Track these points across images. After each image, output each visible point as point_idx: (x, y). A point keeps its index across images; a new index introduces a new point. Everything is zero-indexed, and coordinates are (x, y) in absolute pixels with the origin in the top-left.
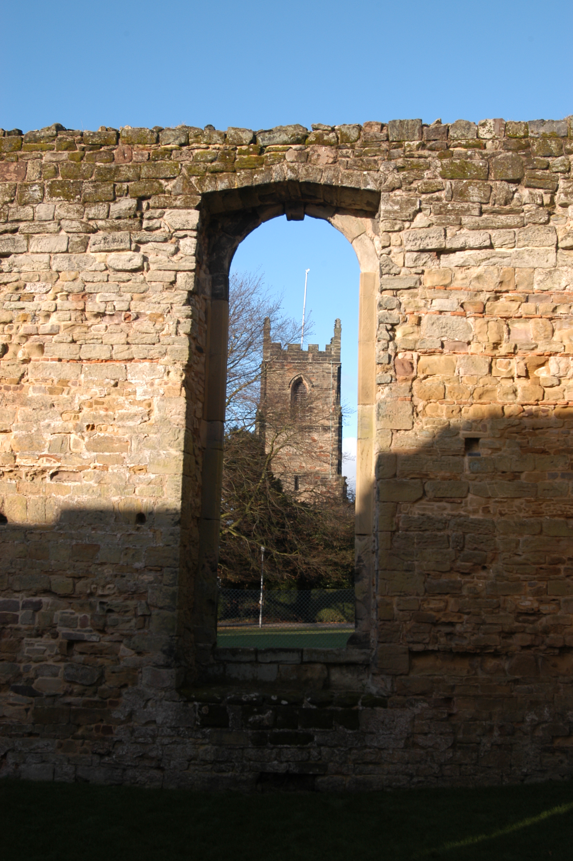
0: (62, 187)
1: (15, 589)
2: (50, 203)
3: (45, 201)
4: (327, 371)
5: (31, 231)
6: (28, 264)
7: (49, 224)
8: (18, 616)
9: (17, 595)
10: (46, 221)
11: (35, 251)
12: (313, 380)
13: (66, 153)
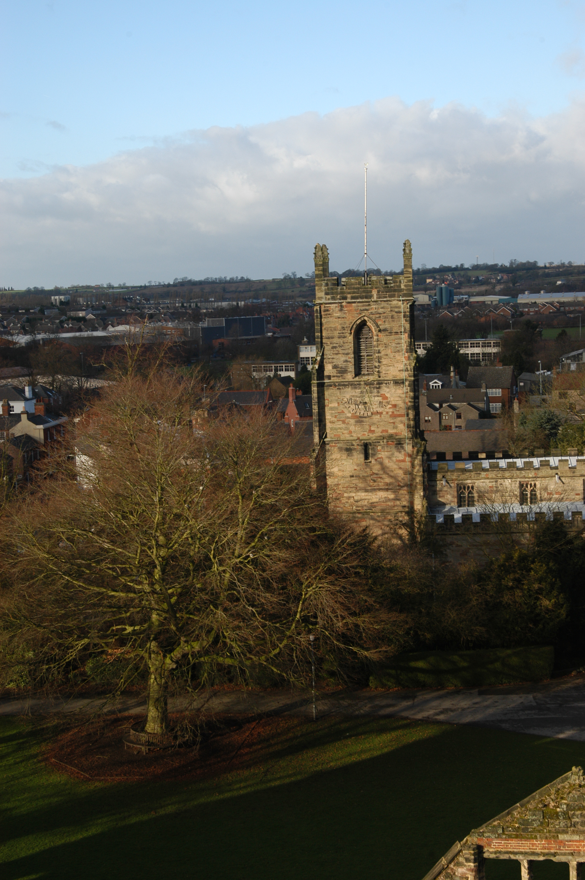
4: (396, 310)
12: (379, 323)
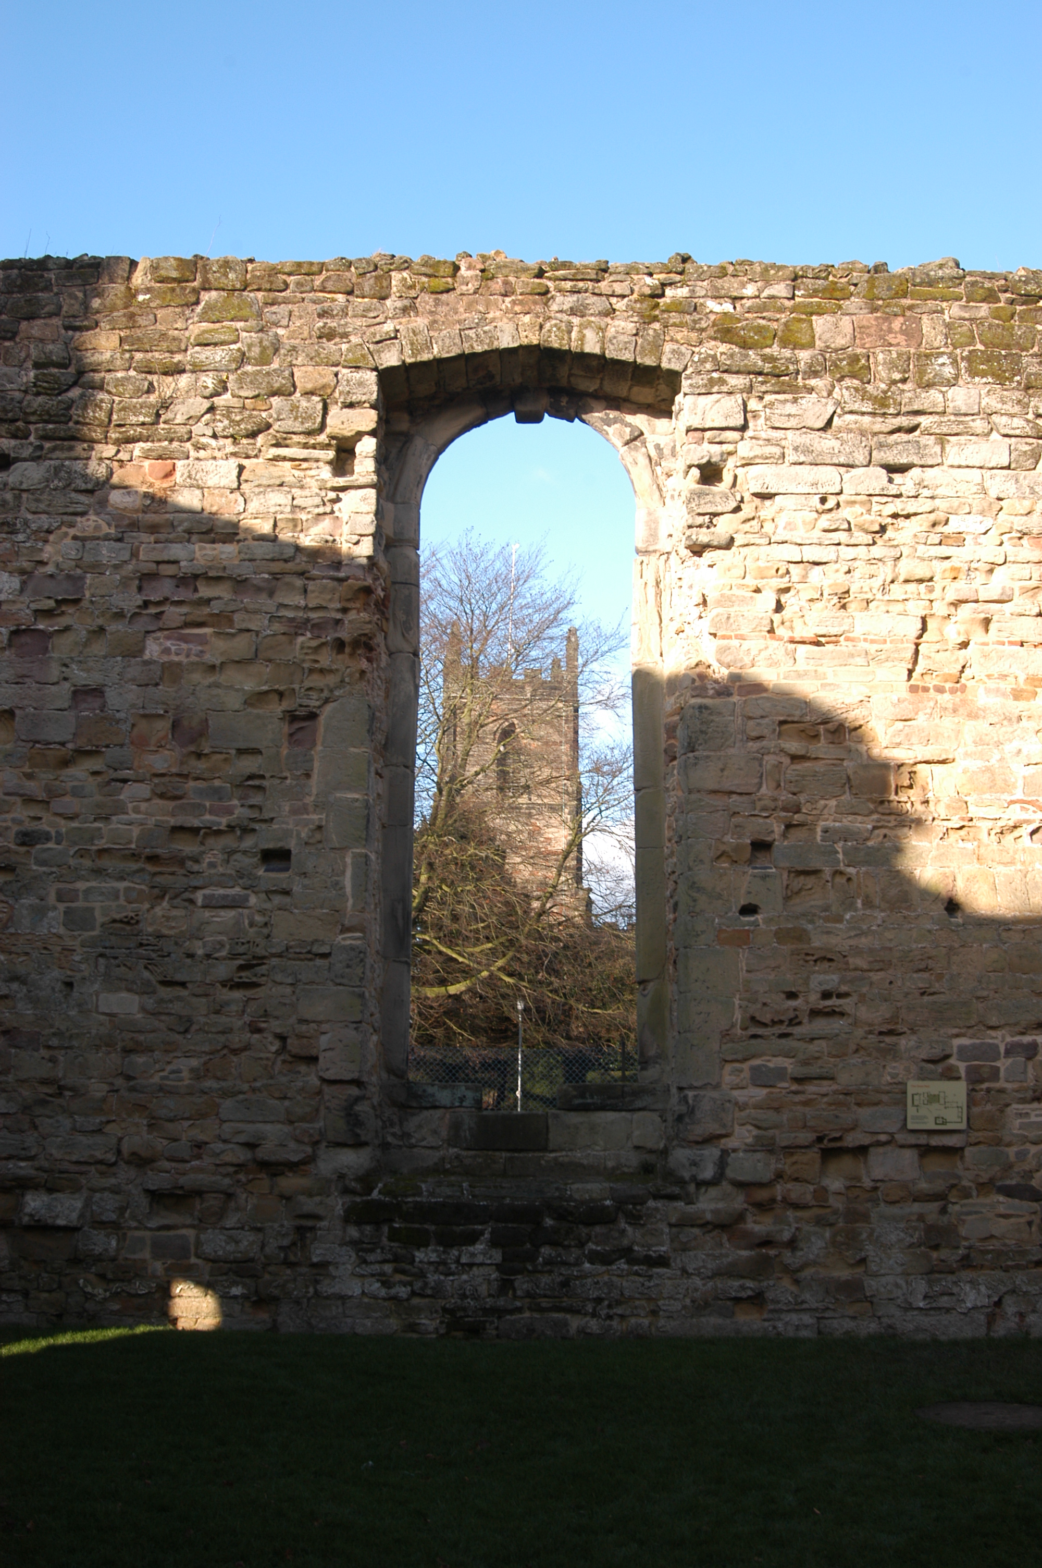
0: (989, 361)
1: (991, 1024)
2: (970, 386)
3: (961, 382)
5: (945, 430)
6: (948, 485)
7: (973, 420)
8: (998, 1069)
9: (993, 1033)
10: (966, 415)
11: (956, 464)
13: (985, 306)
